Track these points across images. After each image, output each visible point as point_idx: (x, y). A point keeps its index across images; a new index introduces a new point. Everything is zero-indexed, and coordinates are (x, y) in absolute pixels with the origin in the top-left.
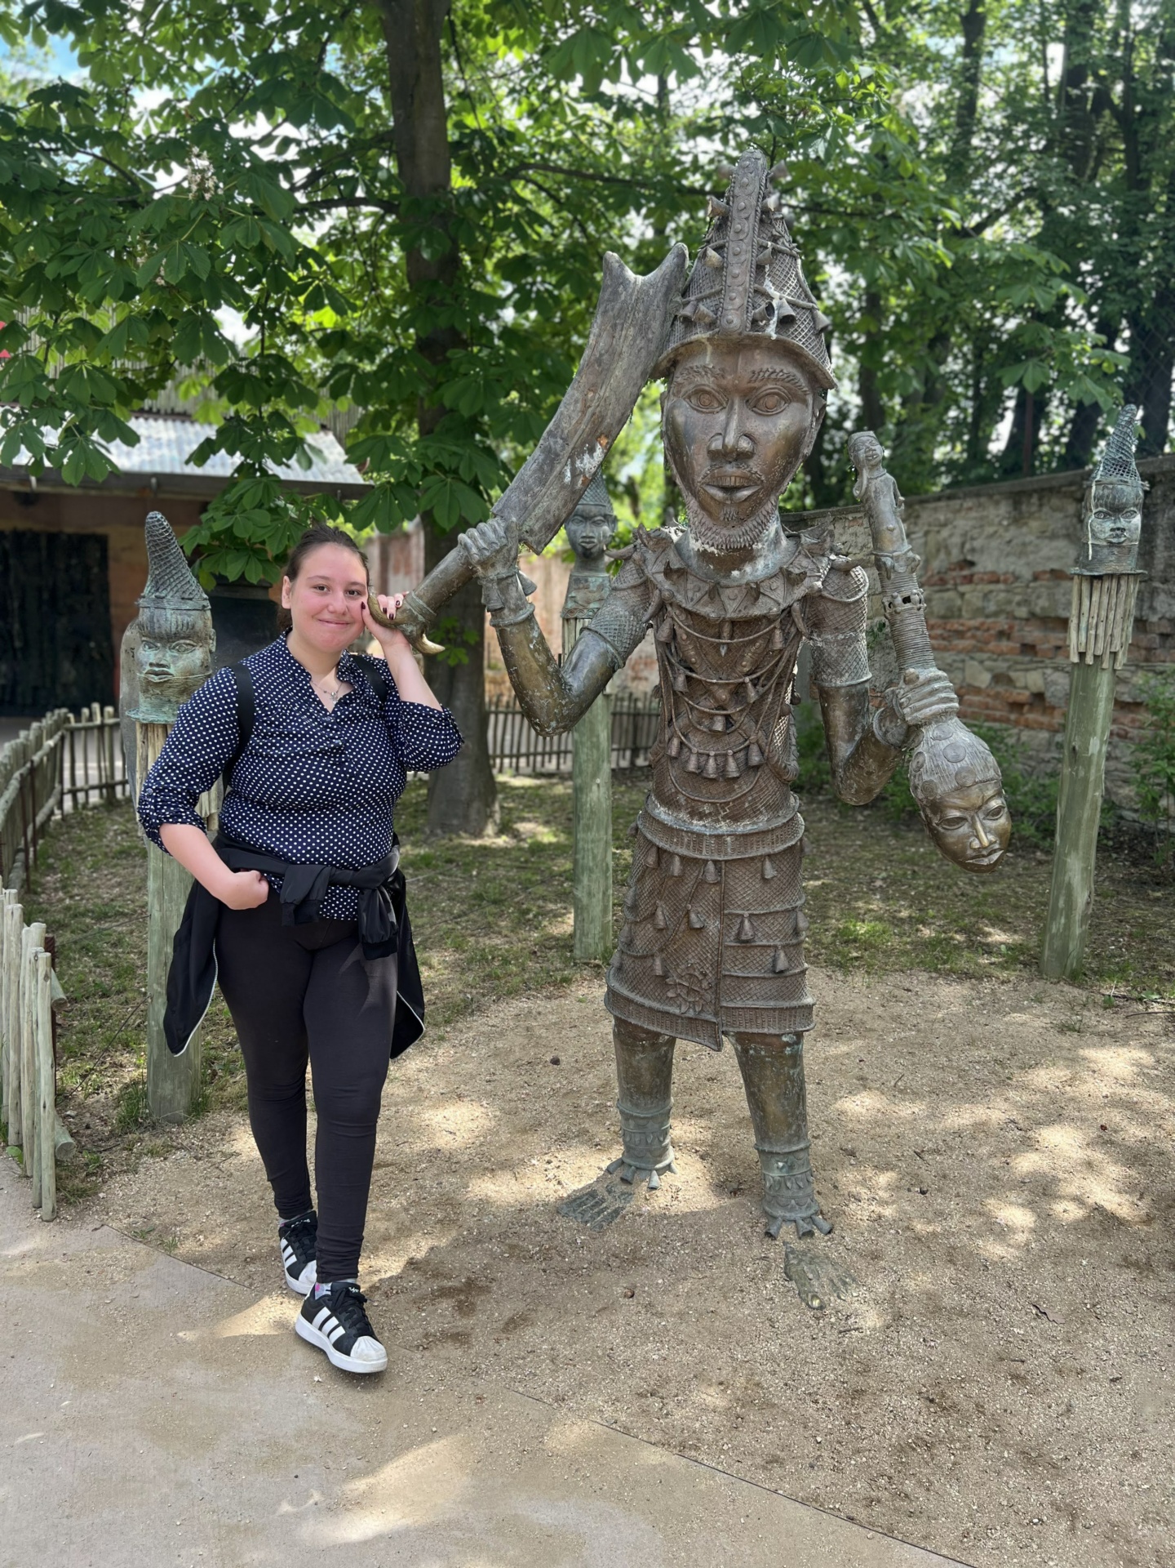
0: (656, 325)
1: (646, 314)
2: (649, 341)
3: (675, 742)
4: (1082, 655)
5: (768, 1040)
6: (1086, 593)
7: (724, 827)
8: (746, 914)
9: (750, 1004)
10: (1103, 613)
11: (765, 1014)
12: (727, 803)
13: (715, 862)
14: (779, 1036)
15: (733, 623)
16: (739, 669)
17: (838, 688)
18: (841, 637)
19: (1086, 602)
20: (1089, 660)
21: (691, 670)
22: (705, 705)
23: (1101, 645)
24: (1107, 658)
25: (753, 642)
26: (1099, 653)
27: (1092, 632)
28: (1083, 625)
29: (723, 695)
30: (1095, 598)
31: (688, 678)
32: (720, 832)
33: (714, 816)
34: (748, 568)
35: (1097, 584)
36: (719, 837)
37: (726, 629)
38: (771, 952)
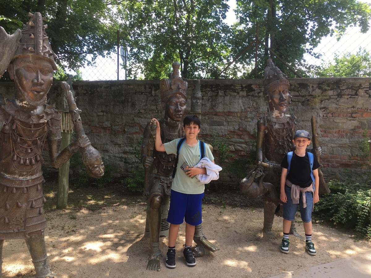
0: (14, 48)
1: (12, 45)
2: (12, 51)
3: (16, 156)
4: (64, 131)
5: (38, 232)
6: (64, 116)
7: (29, 178)
8: (33, 200)
9: (34, 224)
10: (69, 121)
11: (38, 225)
12: (30, 171)
13: (26, 187)
14: (41, 230)
15: (35, 124)
16: (35, 136)
17: (56, 140)
18: (57, 128)
19: (64, 118)
20: (66, 132)
21: (21, 137)
22: (25, 146)
23: (68, 128)
24: (70, 131)
25: (39, 129)
26: (68, 130)
27: (66, 125)
28: (64, 123)
29: (30, 143)
30: (67, 117)
31: (20, 139)
32: (28, 179)
33: (27, 175)
34: (35, 111)
35: (66, 114)
36: (28, 181)
37: (32, 126)
38: (38, 209)
